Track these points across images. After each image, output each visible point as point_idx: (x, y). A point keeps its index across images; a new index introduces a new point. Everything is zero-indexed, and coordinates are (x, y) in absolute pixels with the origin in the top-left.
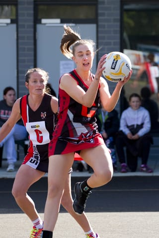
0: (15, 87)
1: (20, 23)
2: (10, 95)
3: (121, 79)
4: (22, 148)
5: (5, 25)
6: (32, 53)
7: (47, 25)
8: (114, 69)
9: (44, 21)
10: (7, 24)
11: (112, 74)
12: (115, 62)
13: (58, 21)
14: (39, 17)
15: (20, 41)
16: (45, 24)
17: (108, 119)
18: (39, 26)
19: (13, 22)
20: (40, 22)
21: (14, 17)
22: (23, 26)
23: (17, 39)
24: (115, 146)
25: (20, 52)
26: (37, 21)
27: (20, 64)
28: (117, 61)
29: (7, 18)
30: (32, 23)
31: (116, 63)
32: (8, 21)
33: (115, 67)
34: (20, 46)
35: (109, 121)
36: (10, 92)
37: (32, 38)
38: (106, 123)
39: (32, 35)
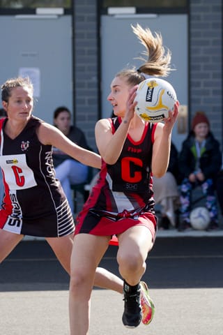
0: (70, 108)
1: (77, 14)
2: (63, 119)
3: (163, 115)
4: (80, 196)
5: (56, 17)
6: (95, 57)
7: (117, 17)
8: (150, 101)
9: (111, 11)
10: (59, 16)
11: (148, 109)
12: (150, 91)
13: (132, 10)
14: (105, 5)
15: (77, 40)
16: (113, 15)
17: (206, 153)
18: (104, 19)
19: (67, 12)
20: (106, 13)
21: (68, 6)
22: (82, 19)
23: (74, 38)
24: (215, 192)
25: (78, 57)
26: (102, 11)
27: (78, 73)
28: (153, 89)
29: (58, 6)
30: (94, 14)
31: (152, 91)
32: (60, 11)
33: (151, 98)
34: (77, 48)
35: (206, 156)
36: (62, 115)
37: (95, 36)
38: (202, 159)
39: (94, 31)
